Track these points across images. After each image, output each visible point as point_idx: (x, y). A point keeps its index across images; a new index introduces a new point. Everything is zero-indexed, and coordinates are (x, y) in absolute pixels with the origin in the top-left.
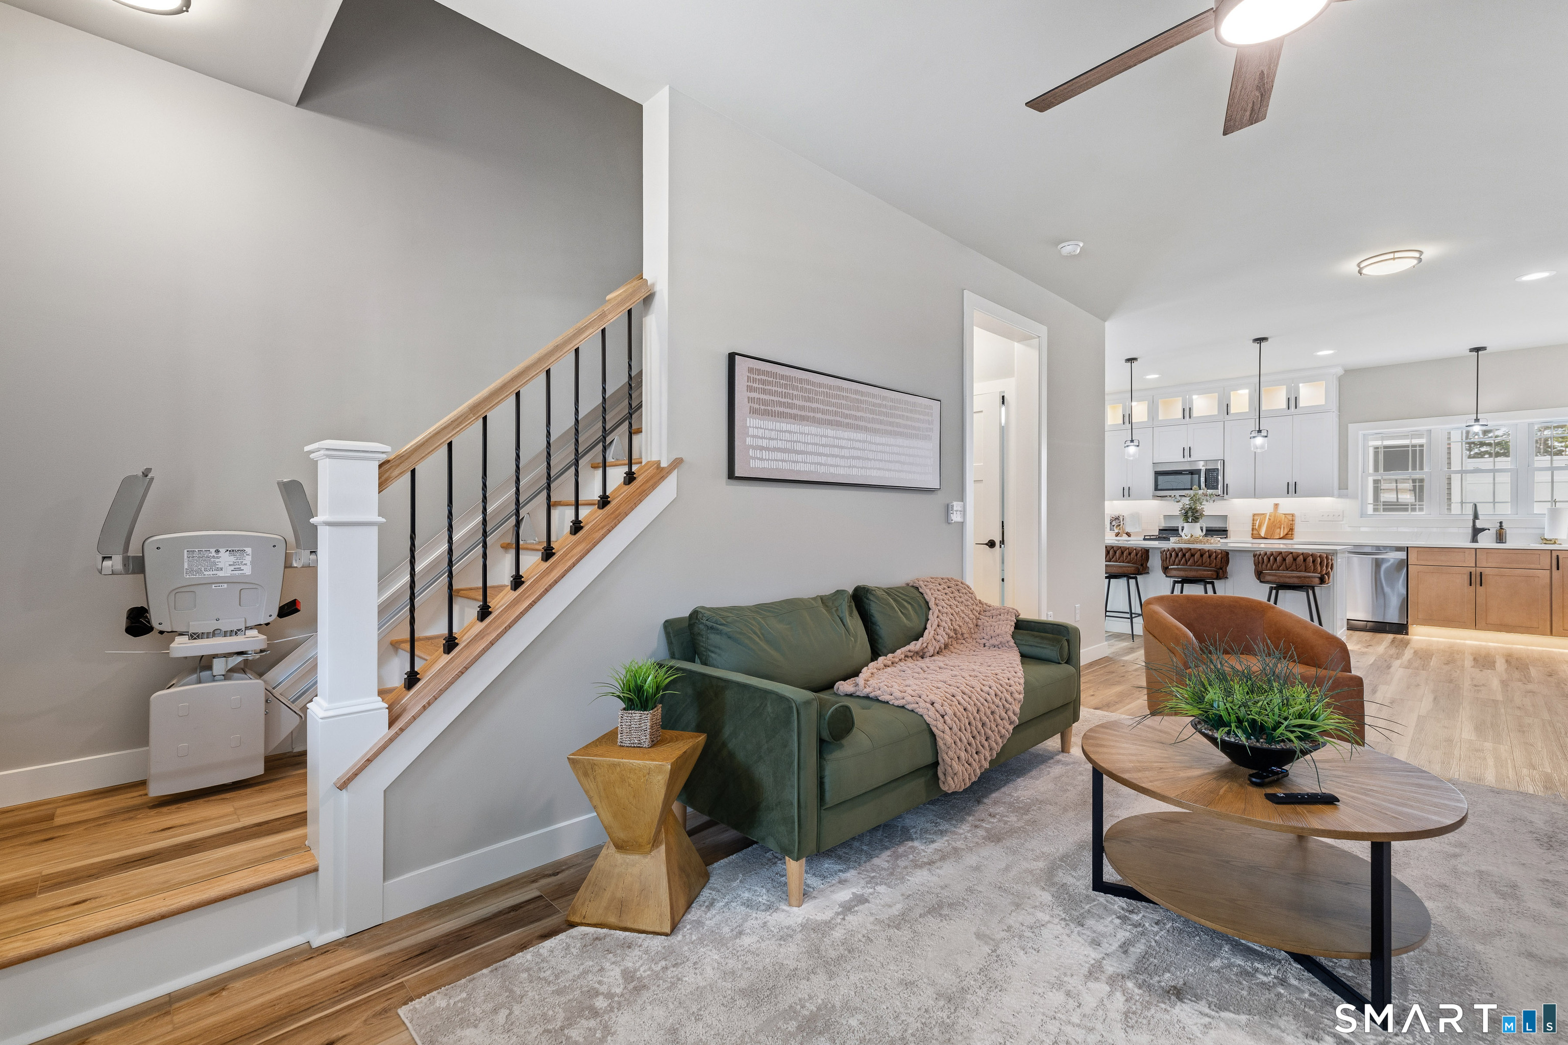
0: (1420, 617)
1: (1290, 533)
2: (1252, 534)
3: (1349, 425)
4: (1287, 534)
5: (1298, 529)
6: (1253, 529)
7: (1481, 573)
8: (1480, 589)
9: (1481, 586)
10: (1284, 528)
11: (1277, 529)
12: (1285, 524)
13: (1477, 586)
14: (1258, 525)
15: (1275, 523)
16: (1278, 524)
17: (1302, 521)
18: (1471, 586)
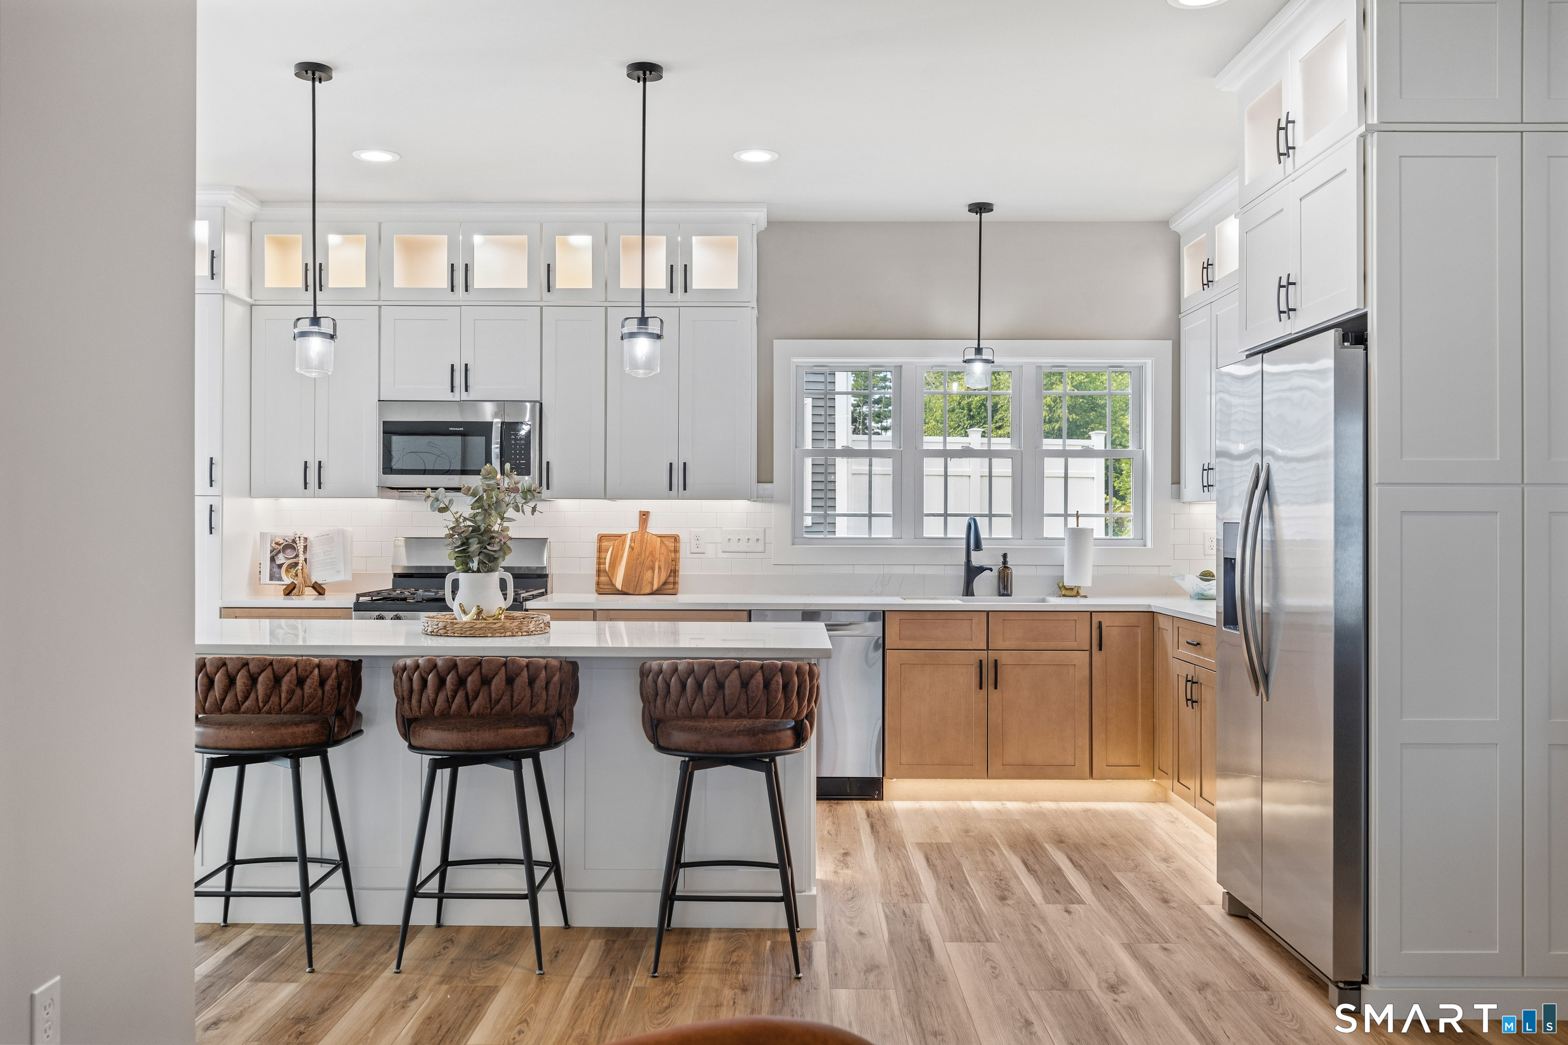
0: (904, 760)
1: (671, 580)
2: (598, 584)
3: (774, 341)
4: (665, 583)
5: (687, 569)
6: (599, 572)
7: (996, 661)
8: (995, 695)
9: (996, 688)
10: (660, 568)
11: (647, 570)
12: (663, 559)
13: (991, 688)
14: (610, 563)
15: (643, 557)
16: (649, 559)
17: (692, 551)
18: (981, 688)
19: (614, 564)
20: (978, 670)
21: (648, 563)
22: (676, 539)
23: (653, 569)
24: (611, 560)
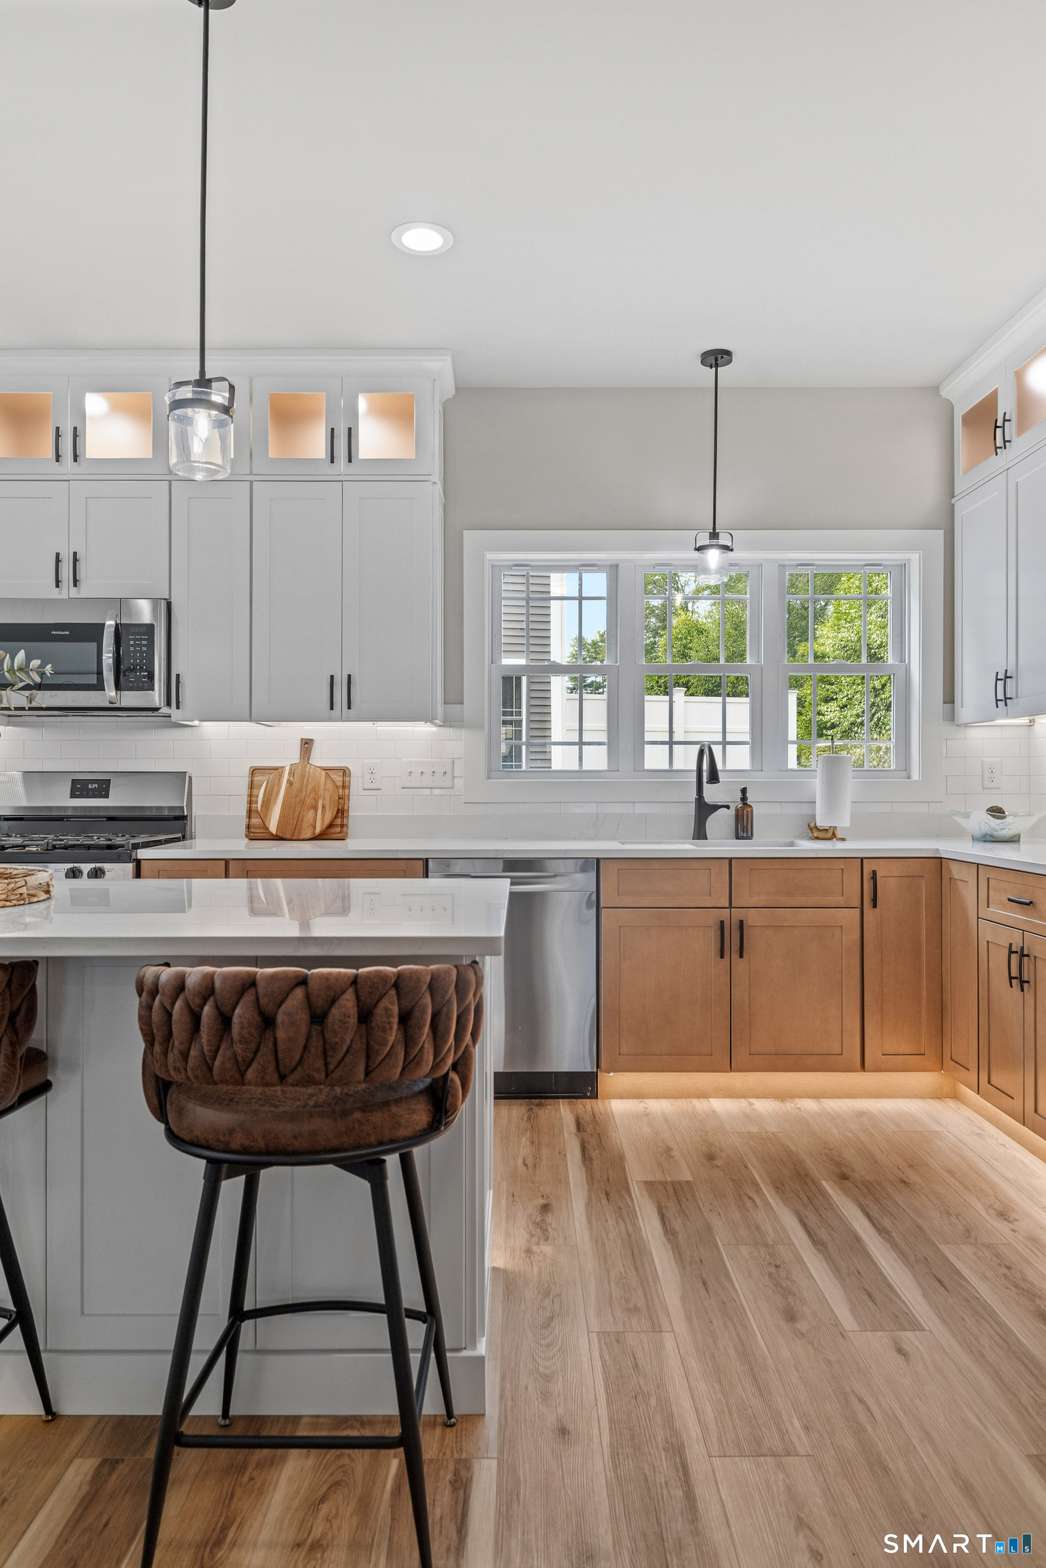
0: (624, 1050)
1: (339, 821)
2: (248, 827)
3: (464, 531)
4: (331, 826)
5: (358, 808)
6: (250, 812)
7: (741, 922)
8: (740, 966)
9: (741, 956)
10: (324, 807)
11: (308, 810)
12: (327, 795)
13: (735, 956)
14: (263, 802)
15: (304, 794)
16: (311, 796)
17: (366, 787)
18: (722, 957)
19: (267, 804)
20: (719, 933)
21: (309, 801)
22: (345, 772)
23: (315, 808)
24: (264, 798)
